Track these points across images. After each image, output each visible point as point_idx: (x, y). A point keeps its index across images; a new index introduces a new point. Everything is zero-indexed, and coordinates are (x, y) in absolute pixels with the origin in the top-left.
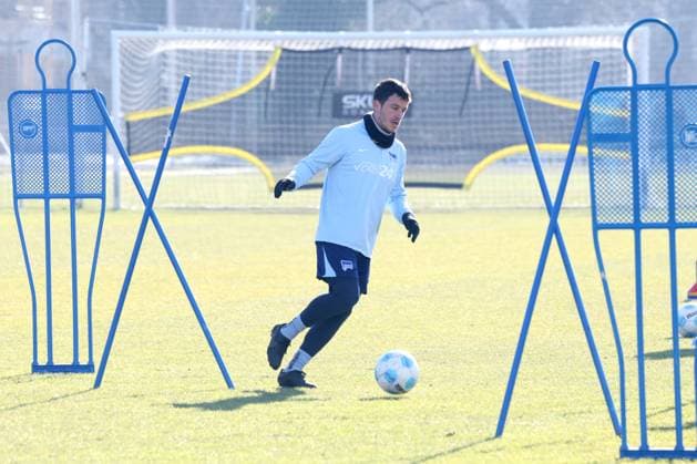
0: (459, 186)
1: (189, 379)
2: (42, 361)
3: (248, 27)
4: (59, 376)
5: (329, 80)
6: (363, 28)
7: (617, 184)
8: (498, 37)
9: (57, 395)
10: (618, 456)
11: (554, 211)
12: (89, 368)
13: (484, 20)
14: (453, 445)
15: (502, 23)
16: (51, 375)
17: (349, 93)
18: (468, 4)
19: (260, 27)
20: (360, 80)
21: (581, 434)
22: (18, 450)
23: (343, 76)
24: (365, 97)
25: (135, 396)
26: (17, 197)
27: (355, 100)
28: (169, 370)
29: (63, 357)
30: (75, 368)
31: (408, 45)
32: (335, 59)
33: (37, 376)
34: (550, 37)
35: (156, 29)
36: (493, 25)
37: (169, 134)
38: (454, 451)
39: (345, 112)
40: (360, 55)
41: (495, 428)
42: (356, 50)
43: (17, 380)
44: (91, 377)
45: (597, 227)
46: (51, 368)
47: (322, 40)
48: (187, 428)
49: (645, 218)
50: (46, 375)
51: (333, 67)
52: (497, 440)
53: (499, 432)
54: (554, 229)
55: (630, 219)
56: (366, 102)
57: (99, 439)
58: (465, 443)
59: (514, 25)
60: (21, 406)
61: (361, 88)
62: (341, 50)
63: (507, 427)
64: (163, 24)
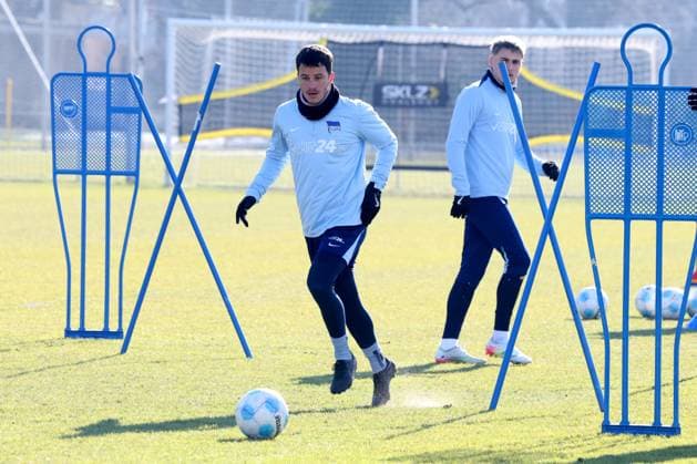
1: (211, 348)
2: (75, 326)
3: (301, 19)
4: (90, 341)
5: (372, 71)
6: (408, 23)
7: (611, 173)
8: (537, 35)
9: (85, 359)
10: (600, 430)
12: (118, 334)
13: (524, 19)
14: (450, 417)
15: (541, 22)
16: (82, 339)
17: (390, 83)
18: (510, 3)
19: (313, 19)
20: (400, 71)
21: (570, 410)
22: (40, 409)
23: (384, 67)
24: (403, 88)
25: (158, 362)
26: (56, 172)
27: (393, 90)
28: (193, 339)
29: (95, 324)
30: (106, 334)
31: (446, 40)
32: (376, 51)
33: (70, 341)
34: (580, 37)
35: (209, 18)
36: (532, 23)
37: (198, 118)
38: (448, 422)
39: (385, 102)
40: (400, 49)
41: (490, 401)
42: (397, 44)
43: (50, 344)
44: (119, 343)
45: (590, 216)
46: (83, 333)
47: (366, 32)
48: (202, 394)
49: (635, 210)
50: (79, 340)
51: (375, 58)
52: (491, 413)
53: (493, 406)
55: (620, 210)
56: (405, 92)
57: (118, 402)
58: (460, 415)
59: (551, 24)
60: (49, 367)
61: (400, 79)
62: (382, 43)
63: (500, 401)
64: (221, 13)
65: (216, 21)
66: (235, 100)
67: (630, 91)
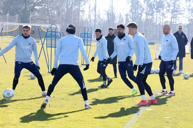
0: (39, 42)
7: (49, 42)
11: (43, 44)
36: (45, 24)
45: (47, 47)
49: (52, 46)
54: (43, 47)
55: (50, 46)
59: (47, 24)
64: (7, 21)
65: (6, 23)
66: (9, 32)
67: (52, 32)
